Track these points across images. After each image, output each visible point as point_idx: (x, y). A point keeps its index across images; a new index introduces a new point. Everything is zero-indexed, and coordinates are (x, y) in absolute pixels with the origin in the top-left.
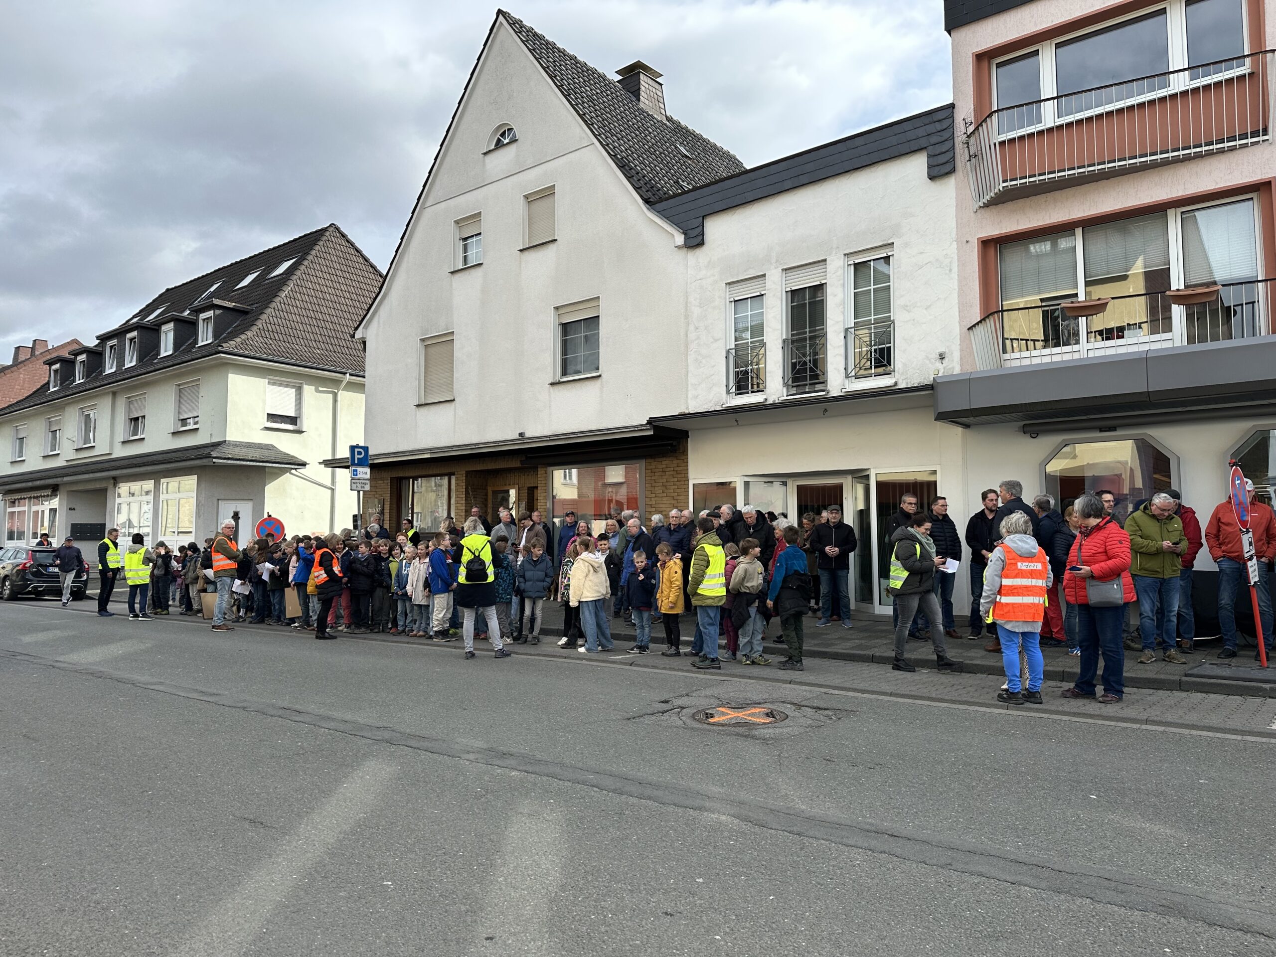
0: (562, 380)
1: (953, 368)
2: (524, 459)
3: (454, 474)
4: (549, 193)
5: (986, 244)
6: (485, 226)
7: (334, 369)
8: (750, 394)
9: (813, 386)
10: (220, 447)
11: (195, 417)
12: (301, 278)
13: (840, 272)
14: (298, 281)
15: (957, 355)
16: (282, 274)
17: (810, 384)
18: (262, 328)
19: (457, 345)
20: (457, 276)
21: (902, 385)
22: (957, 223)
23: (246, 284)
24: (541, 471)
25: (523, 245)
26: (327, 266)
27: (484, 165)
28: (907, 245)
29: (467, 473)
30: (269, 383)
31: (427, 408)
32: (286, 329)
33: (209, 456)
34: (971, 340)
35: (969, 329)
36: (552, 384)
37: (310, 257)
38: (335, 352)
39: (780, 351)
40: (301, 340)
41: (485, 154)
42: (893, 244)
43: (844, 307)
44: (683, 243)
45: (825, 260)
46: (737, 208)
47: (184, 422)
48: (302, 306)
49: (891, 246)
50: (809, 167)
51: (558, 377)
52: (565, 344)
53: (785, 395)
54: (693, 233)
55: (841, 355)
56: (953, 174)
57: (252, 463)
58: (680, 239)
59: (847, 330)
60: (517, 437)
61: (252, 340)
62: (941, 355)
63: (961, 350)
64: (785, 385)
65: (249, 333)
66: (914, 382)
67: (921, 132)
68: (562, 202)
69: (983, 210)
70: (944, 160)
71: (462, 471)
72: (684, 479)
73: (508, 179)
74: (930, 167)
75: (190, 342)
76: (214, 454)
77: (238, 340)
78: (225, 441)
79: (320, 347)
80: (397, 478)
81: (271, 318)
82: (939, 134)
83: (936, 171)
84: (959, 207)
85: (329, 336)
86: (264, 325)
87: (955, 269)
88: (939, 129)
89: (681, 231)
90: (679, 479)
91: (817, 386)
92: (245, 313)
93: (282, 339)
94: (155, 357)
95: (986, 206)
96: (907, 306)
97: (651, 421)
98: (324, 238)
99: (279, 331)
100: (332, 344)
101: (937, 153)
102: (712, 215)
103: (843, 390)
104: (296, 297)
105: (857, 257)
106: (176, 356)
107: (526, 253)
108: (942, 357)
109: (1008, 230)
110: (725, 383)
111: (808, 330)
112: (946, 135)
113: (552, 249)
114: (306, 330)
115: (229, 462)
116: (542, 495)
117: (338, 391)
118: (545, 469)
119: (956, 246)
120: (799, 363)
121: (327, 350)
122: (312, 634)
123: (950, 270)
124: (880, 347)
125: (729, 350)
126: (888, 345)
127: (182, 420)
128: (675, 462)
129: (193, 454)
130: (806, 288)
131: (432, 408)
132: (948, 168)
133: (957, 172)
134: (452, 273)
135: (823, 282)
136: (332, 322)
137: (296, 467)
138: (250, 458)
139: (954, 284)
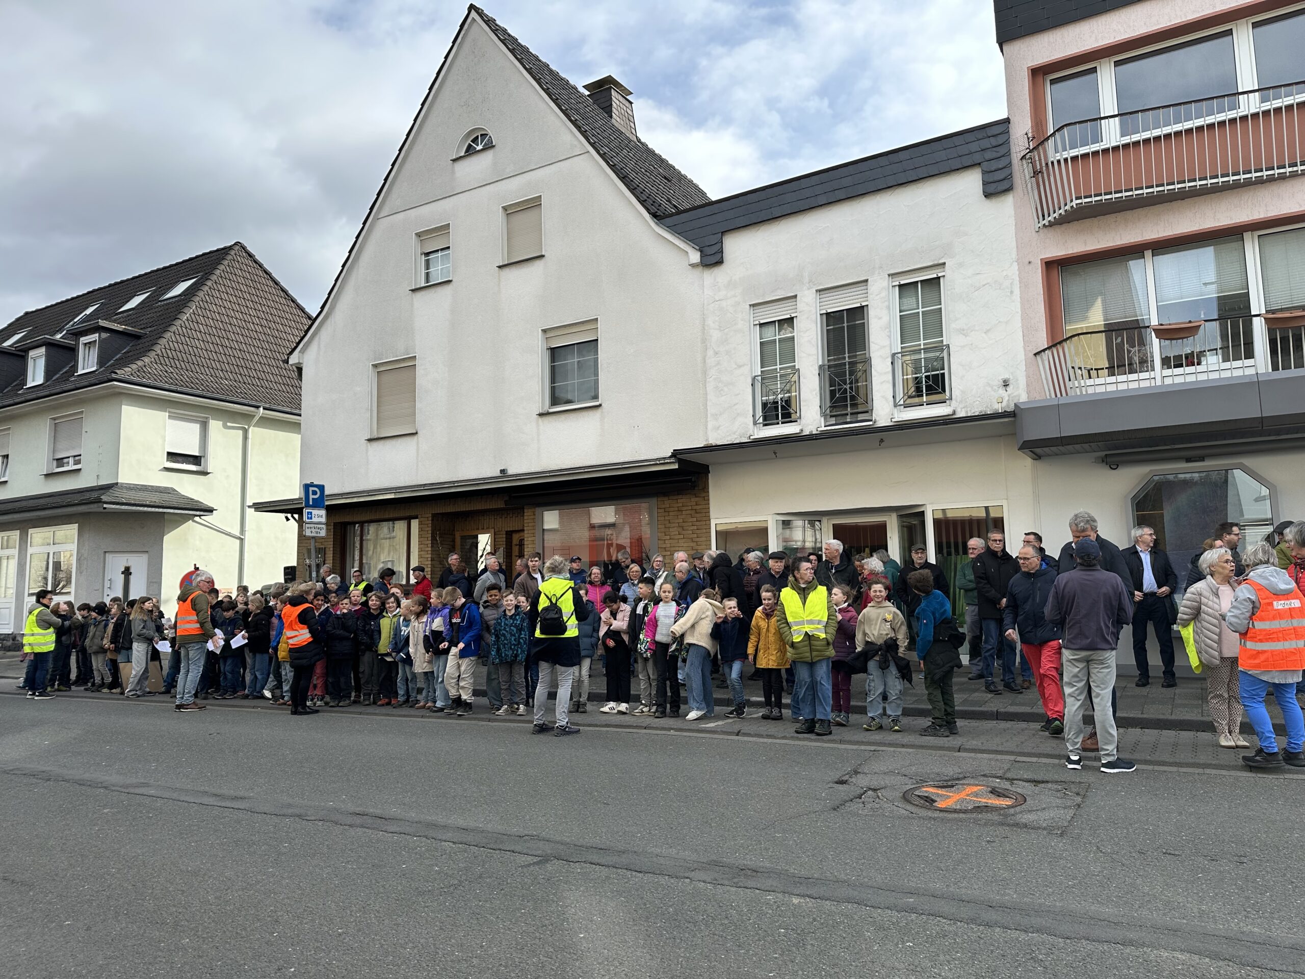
0: (551, 410)
1: (1019, 396)
2: (507, 498)
3: (416, 517)
4: (534, 204)
5: (1050, 265)
6: (455, 238)
7: (246, 401)
8: (780, 425)
9: (855, 416)
10: (111, 491)
11: (75, 456)
12: (204, 299)
13: (884, 294)
14: (201, 303)
15: (1022, 382)
16: (180, 295)
17: (852, 414)
18: (160, 354)
19: (419, 371)
20: (419, 295)
21: (961, 414)
22: (1017, 242)
23: (133, 306)
24: (528, 513)
25: (503, 261)
26: (233, 288)
27: (453, 172)
28: (961, 265)
29: (435, 516)
30: (170, 417)
31: (382, 442)
32: (189, 356)
33: (99, 501)
34: (1038, 365)
35: (1035, 355)
36: (541, 415)
37: (214, 277)
38: (245, 383)
39: (817, 378)
40: (206, 369)
41: (454, 160)
42: (944, 264)
43: (890, 331)
44: (699, 261)
45: (866, 281)
46: (761, 224)
47: (60, 462)
48: (207, 331)
49: (942, 266)
50: (846, 182)
51: (547, 407)
52: (553, 370)
53: (823, 425)
54: (709, 251)
55: (888, 382)
56: (1011, 192)
57: (150, 509)
58: (695, 257)
59: (894, 355)
60: (498, 474)
61: (150, 368)
62: (1005, 381)
63: (1028, 377)
64: (823, 414)
65: (146, 360)
66: (975, 411)
67: (974, 147)
68: (550, 215)
69: (1045, 230)
70: (1002, 177)
71: (428, 513)
72: (704, 519)
73: (484, 188)
74: (985, 183)
75: (65, 370)
76: (104, 498)
77: (134, 366)
78: (117, 484)
79: (227, 377)
80: (341, 523)
81: (171, 343)
82: (994, 149)
83: (992, 188)
84: (1019, 227)
85: (237, 366)
86: (163, 350)
87: (1017, 291)
88: (994, 144)
89: (697, 248)
90: (699, 519)
91: (859, 415)
92: (137, 337)
93: (184, 367)
94: (20, 387)
95: (1051, 225)
96: (963, 330)
97: (676, 454)
98: (229, 257)
99: (181, 358)
100: (241, 374)
101: (993, 169)
102: (732, 231)
103: (893, 420)
104: (199, 321)
105: (903, 278)
106: (48, 386)
107: (506, 271)
108: (1006, 384)
109: (1075, 251)
110: (751, 413)
111: (847, 355)
112: (1002, 151)
113: (538, 265)
114: (211, 357)
115: (123, 507)
116: (530, 539)
117: (249, 428)
118: (533, 510)
119: (1017, 268)
120: (839, 390)
121: (235, 381)
122: (285, 709)
123: (1012, 292)
124: (933, 373)
125: (755, 376)
126: (942, 372)
127: (57, 460)
128: (694, 500)
129: (77, 499)
130: (843, 310)
131: (389, 443)
132: (1005, 185)
133: (1015, 190)
134: (413, 290)
135: (864, 304)
136: (240, 350)
137: (202, 513)
138: (148, 503)
139: (1016, 306)
